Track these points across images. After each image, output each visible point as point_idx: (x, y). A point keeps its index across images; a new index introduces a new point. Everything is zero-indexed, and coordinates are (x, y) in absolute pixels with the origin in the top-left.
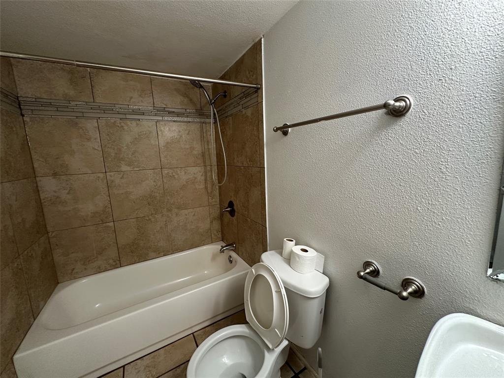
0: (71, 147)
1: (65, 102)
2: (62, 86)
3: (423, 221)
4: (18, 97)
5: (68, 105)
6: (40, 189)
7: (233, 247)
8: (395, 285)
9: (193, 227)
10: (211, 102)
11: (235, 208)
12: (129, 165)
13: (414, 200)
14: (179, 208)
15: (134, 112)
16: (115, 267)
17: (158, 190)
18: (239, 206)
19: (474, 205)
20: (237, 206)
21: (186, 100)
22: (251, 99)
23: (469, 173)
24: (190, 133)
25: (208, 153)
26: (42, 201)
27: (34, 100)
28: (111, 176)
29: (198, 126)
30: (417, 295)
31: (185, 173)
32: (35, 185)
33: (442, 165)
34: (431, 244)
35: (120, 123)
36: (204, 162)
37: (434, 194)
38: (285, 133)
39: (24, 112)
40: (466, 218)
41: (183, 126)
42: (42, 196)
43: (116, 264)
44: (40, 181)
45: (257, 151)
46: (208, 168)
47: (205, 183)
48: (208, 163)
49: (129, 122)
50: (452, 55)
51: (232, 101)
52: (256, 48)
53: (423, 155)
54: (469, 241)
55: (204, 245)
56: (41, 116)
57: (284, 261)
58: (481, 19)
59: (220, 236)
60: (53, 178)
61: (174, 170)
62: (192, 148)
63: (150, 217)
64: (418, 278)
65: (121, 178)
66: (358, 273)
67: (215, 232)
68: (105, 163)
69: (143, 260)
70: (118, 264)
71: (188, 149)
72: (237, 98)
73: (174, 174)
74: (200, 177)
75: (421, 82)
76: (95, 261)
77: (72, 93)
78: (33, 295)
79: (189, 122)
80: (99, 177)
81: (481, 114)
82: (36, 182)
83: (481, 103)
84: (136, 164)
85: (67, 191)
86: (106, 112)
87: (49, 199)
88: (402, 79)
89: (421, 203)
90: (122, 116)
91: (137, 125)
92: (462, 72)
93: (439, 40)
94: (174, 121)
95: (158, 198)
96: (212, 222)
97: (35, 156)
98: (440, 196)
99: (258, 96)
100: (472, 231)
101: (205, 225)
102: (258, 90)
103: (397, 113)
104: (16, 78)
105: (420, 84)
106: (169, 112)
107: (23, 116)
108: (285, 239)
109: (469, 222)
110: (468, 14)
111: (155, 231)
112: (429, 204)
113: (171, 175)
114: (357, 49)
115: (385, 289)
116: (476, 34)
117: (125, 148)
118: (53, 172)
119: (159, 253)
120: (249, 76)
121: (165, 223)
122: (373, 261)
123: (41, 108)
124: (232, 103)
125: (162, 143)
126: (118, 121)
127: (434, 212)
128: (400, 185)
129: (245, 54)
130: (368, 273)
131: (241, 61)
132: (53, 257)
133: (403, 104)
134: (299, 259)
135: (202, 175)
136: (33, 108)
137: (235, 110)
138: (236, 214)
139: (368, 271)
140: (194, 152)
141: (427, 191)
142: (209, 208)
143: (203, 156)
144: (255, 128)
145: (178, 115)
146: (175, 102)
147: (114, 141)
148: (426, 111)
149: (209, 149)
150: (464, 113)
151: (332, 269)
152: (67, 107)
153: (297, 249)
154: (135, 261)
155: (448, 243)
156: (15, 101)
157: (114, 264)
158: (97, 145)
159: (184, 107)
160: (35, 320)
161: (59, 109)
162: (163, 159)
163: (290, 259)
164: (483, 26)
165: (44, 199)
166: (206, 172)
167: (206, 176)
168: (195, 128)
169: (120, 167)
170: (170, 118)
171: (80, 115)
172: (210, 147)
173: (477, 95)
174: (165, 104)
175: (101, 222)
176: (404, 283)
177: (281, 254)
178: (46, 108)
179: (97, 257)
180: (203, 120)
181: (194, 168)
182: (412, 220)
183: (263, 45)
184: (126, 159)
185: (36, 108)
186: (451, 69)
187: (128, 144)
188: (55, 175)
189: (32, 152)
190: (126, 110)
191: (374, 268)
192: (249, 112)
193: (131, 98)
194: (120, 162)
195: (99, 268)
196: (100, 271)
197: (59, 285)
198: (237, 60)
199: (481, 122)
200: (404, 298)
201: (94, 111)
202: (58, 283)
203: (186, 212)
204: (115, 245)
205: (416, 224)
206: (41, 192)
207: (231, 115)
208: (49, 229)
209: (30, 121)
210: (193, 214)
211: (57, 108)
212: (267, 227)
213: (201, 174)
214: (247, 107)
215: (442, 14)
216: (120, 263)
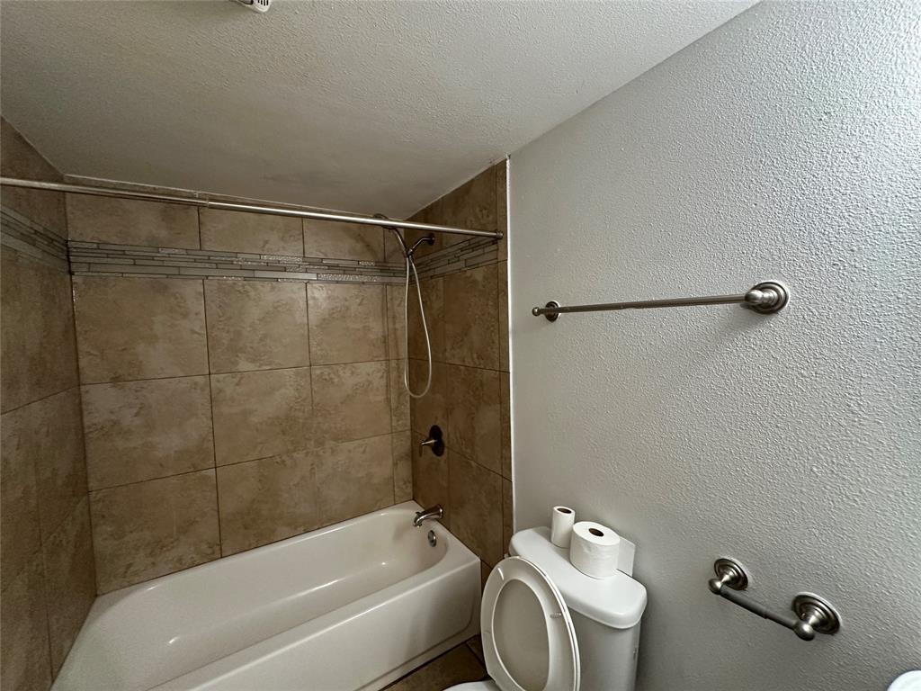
0: (152, 329)
1: (150, 249)
2: (147, 223)
3: (824, 493)
4: (67, 241)
5: (153, 254)
6: (84, 407)
7: (439, 514)
8: (781, 608)
9: (360, 475)
10: (407, 252)
11: (444, 438)
12: (253, 361)
13: (806, 455)
14: (337, 439)
15: (269, 267)
16: (211, 558)
17: (302, 405)
18: (451, 436)
19: (915, 472)
20: (449, 435)
21: (359, 246)
22: (484, 254)
23: (900, 417)
24: (365, 302)
25: (393, 336)
26: (86, 431)
27: (95, 246)
28: (218, 381)
29: (378, 289)
30: (824, 628)
31: (353, 373)
32: (77, 401)
33: (851, 399)
34: (843, 534)
35: (243, 286)
36: (387, 353)
37: (841, 448)
38: (552, 318)
39: (74, 267)
40: (903, 493)
41: (353, 290)
42: (87, 421)
43: (213, 553)
44: (87, 392)
45: (493, 342)
46: (393, 364)
47: (387, 390)
48: (392, 354)
49: (258, 284)
50: (853, 232)
51: (444, 252)
52: (496, 174)
53: (816, 380)
54: (914, 534)
55: (380, 509)
56: (104, 274)
57: (557, 552)
58: (894, 184)
59: (409, 490)
60: (112, 387)
61: (332, 369)
62: (367, 329)
63: (284, 458)
64: (823, 595)
65: (237, 385)
66: (711, 583)
67: (401, 483)
68: (211, 358)
69: (266, 542)
70: (216, 552)
71: (359, 330)
72: (455, 248)
73: (332, 376)
74: (379, 382)
75: (802, 265)
76: (173, 547)
77: (163, 233)
78: (55, 628)
79: (363, 283)
80: (196, 384)
81: (911, 326)
82: (80, 395)
83: (908, 309)
84: (266, 357)
85: (135, 411)
86: (220, 266)
87: (99, 427)
88: (768, 256)
89: (818, 460)
90: (246, 274)
91: (273, 288)
92: (872, 258)
93: (827, 206)
94: (337, 282)
95: (301, 421)
96: (397, 464)
97: (83, 347)
98: (853, 452)
99: (497, 250)
100: (916, 516)
101: (382, 471)
102: (498, 240)
103: (763, 308)
104: (69, 208)
105: (800, 267)
106: (330, 267)
107: (71, 273)
108: (556, 509)
109: (909, 500)
110: (871, 174)
111: (291, 484)
112: (833, 463)
113: (327, 377)
114: (685, 199)
115: (766, 616)
116: (889, 205)
117: (249, 329)
118: (113, 375)
119: (296, 528)
120: (480, 216)
121: (310, 468)
122: (734, 560)
123: (105, 260)
124: (445, 256)
125: (314, 320)
126: (241, 282)
127: (844, 479)
128: (777, 427)
129: (472, 181)
130: (726, 583)
131: (466, 189)
132: (92, 543)
133: (773, 294)
134: (590, 550)
135: (382, 377)
136: (92, 260)
137: (449, 268)
138: (446, 450)
139: (726, 578)
140: (371, 336)
141: (828, 441)
142: (393, 438)
143: (385, 342)
144: (490, 303)
145: (345, 270)
146: (341, 251)
147: (230, 318)
148: (814, 310)
149: (395, 330)
150: (881, 320)
151: (649, 569)
152: (153, 258)
153: (582, 529)
154: (250, 545)
155: (874, 534)
156: (62, 249)
157: (209, 551)
158: (198, 325)
159: (356, 258)
160: (53, 682)
161: (138, 262)
162: (314, 349)
163: (568, 548)
164: (899, 195)
165: (90, 427)
166: (388, 372)
167: (388, 378)
168: (373, 292)
169: (236, 363)
170: (330, 277)
171: (175, 271)
172: (397, 326)
173: (901, 296)
174: (323, 253)
175: (192, 470)
176: (798, 604)
177: (548, 536)
178: (116, 261)
179: (178, 539)
180: (387, 280)
181: (368, 364)
182: (804, 490)
183: (508, 171)
184: (249, 349)
185: (97, 260)
186: (852, 250)
187: (253, 322)
188: (116, 380)
189: (80, 339)
190: (254, 264)
191: (737, 571)
192: (479, 275)
193: (266, 242)
194: (237, 356)
195: (180, 560)
196: (181, 566)
197: (99, 601)
198: (457, 186)
199: (911, 338)
200: (807, 637)
201: (200, 265)
202: (96, 596)
203: (350, 445)
204: (216, 513)
205: (812, 496)
206: (85, 413)
207: (442, 275)
208: (93, 484)
209: (84, 283)
210: (362, 450)
211: (134, 259)
212: (513, 480)
213: (380, 374)
214: (477, 266)
215: (829, 169)
216: (221, 549)
